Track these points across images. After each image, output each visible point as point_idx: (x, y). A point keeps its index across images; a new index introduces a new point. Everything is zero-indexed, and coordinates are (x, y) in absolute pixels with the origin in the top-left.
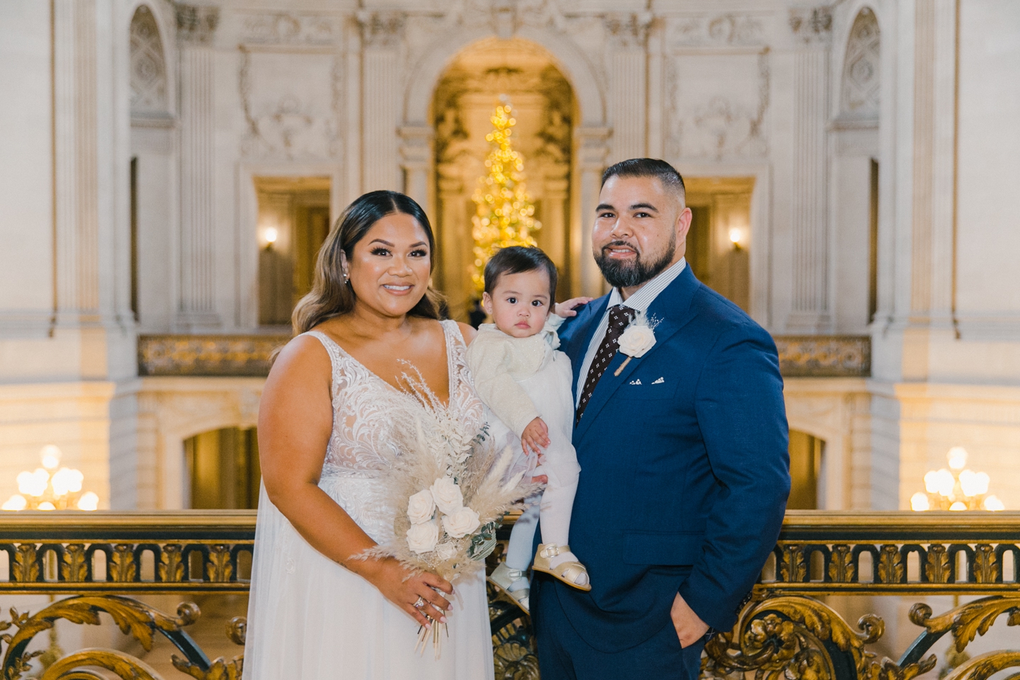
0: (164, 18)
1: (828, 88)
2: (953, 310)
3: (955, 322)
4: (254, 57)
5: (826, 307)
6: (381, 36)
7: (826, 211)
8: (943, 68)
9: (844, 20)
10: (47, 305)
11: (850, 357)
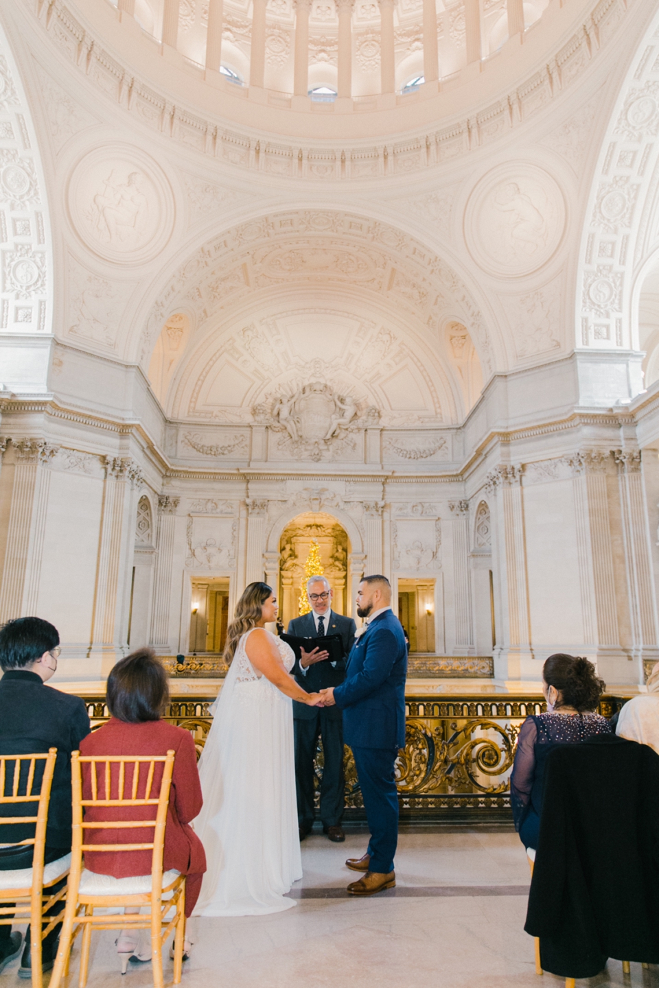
0: (153, 501)
1: (468, 537)
2: (530, 644)
3: (531, 650)
4: (194, 518)
5: (472, 643)
6: (257, 510)
7: (470, 595)
8: (518, 530)
9: (474, 507)
10: (88, 641)
11: (483, 667)
